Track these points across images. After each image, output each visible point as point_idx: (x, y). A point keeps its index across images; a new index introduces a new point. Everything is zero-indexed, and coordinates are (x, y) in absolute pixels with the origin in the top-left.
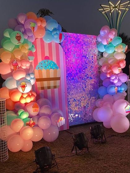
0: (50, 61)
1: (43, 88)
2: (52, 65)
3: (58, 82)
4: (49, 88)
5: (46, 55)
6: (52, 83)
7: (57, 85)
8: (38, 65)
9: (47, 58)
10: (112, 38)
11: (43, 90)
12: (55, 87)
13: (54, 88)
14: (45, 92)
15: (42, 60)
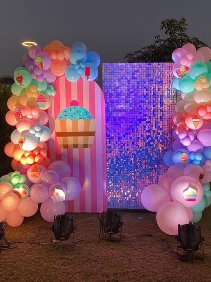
0: (78, 108)
1: (66, 146)
2: (81, 114)
3: (91, 138)
4: (76, 146)
5: (72, 100)
6: (81, 140)
7: (89, 143)
8: (61, 113)
9: (74, 103)
10: (189, 66)
11: (66, 149)
12: (85, 146)
13: (84, 148)
14: (70, 153)
15: (67, 106)
